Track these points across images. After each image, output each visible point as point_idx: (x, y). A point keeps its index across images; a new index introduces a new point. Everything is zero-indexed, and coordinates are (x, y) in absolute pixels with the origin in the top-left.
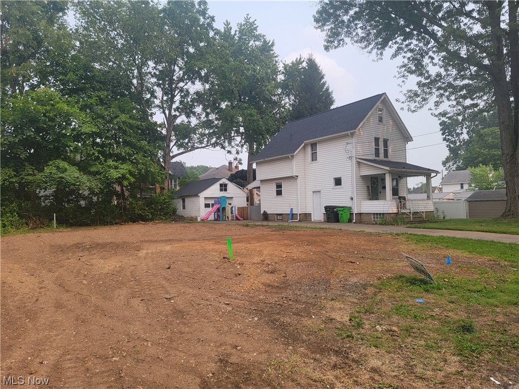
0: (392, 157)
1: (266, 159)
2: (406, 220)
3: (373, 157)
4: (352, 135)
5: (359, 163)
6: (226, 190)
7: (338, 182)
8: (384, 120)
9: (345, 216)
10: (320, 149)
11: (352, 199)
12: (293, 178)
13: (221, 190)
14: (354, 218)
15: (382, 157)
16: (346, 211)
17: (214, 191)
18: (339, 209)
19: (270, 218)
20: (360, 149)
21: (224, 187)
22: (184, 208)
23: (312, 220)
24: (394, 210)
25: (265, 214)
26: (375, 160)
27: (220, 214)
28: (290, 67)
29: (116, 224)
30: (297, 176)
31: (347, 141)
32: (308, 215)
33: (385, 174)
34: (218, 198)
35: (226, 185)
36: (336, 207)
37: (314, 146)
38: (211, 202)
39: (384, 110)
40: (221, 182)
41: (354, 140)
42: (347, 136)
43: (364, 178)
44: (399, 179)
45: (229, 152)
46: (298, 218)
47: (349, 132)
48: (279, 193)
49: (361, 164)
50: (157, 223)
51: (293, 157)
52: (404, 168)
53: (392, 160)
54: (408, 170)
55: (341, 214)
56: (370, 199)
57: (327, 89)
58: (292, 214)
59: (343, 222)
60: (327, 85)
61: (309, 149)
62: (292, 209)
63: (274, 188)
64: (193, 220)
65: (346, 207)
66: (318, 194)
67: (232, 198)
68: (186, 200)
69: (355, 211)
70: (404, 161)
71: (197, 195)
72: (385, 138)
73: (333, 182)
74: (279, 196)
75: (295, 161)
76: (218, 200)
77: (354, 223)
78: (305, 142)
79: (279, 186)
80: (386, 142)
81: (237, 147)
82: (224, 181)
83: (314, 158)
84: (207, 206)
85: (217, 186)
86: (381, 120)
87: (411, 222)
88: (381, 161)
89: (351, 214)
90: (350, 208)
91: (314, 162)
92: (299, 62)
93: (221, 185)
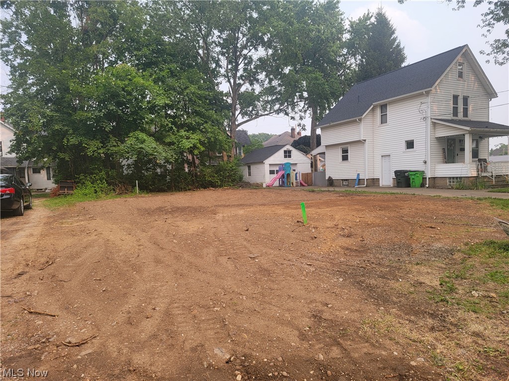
0: (473, 116)
1: (331, 124)
2: (488, 184)
3: (450, 117)
4: (428, 93)
5: (434, 124)
6: (290, 156)
7: (410, 145)
8: (465, 75)
9: (418, 181)
10: (391, 111)
11: (425, 162)
12: (361, 142)
13: (285, 157)
14: (427, 183)
15: (460, 116)
16: (418, 176)
17: (278, 158)
18: (411, 173)
19: (335, 184)
20: (436, 108)
21: (288, 154)
22: (250, 175)
23: (381, 185)
24: (473, 173)
25: (330, 179)
26: (452, 120)
27: (285, 180)
28: (357, 24)
29: (189, 190)
30: (365, 140)
31: (421, 101)
32: (375, 180)
33: (464, 135)
34: (282, 165)
35: (290, 152)
36: (407, 171)
37: (384, 107)
38: (276, 168)
39: (465, 64)
40: (285, 148)
41: (429, 99)
42: (421, 95)
43: (439, 139)
44: (479, 139)
45: (293, 118)
46: (366, 183)
47: (424, 91)
48: (345, 158)
49: (436, 125)
50: (226, 189)
51: (360, 120)
52: (487, 127)
53: (472, 119)
54: (492, 130)
55: (413, 179)
56: (446, 163)
57: (398, 46)
58: (359, 179)
59: (415, 187)
60: (397, 41)
61: (378, 112)
62: (358, 175)
63: (339, 154)
64: (258, 186)
65: (418, 171)
66: (387, 158)
67: (296, 164)
68: (252, 167)
69: (429, 175)
70: (486, 120)
71: (262, 162)
72: (465, 95)
73: (404, 145)
74: (345, 162)
75: (362, 125)
76: (283, 167)
77: (427, 188)
78: (373, 104)
79: (345, 151)
80: (466, 100)
81: (300, 113)
82: (289, 147)
83: (384, 120)
84: (272, 172)
85: (281, 153)
86: (461, 75)
87: (493, 187)
88: (460, 120)
89: (424, 179)
90: (423, 172)
91: (384, 125)
92: (367, 17)
93: (285, 152)
